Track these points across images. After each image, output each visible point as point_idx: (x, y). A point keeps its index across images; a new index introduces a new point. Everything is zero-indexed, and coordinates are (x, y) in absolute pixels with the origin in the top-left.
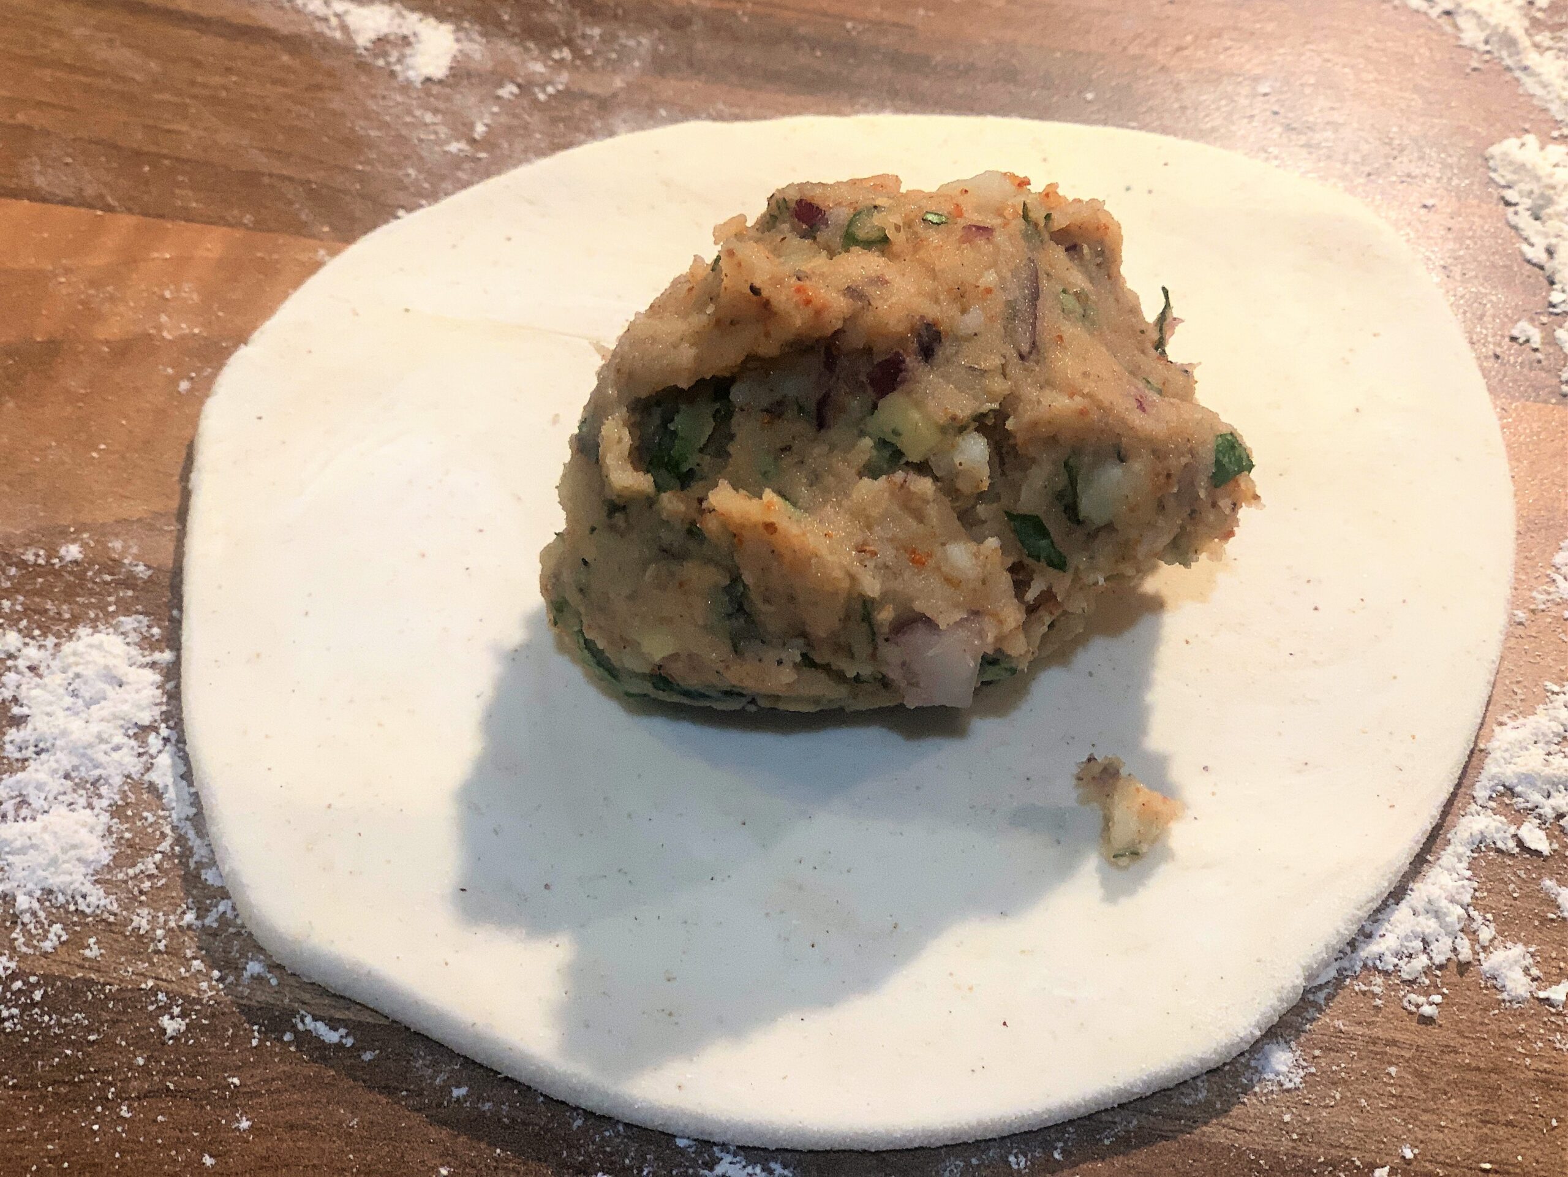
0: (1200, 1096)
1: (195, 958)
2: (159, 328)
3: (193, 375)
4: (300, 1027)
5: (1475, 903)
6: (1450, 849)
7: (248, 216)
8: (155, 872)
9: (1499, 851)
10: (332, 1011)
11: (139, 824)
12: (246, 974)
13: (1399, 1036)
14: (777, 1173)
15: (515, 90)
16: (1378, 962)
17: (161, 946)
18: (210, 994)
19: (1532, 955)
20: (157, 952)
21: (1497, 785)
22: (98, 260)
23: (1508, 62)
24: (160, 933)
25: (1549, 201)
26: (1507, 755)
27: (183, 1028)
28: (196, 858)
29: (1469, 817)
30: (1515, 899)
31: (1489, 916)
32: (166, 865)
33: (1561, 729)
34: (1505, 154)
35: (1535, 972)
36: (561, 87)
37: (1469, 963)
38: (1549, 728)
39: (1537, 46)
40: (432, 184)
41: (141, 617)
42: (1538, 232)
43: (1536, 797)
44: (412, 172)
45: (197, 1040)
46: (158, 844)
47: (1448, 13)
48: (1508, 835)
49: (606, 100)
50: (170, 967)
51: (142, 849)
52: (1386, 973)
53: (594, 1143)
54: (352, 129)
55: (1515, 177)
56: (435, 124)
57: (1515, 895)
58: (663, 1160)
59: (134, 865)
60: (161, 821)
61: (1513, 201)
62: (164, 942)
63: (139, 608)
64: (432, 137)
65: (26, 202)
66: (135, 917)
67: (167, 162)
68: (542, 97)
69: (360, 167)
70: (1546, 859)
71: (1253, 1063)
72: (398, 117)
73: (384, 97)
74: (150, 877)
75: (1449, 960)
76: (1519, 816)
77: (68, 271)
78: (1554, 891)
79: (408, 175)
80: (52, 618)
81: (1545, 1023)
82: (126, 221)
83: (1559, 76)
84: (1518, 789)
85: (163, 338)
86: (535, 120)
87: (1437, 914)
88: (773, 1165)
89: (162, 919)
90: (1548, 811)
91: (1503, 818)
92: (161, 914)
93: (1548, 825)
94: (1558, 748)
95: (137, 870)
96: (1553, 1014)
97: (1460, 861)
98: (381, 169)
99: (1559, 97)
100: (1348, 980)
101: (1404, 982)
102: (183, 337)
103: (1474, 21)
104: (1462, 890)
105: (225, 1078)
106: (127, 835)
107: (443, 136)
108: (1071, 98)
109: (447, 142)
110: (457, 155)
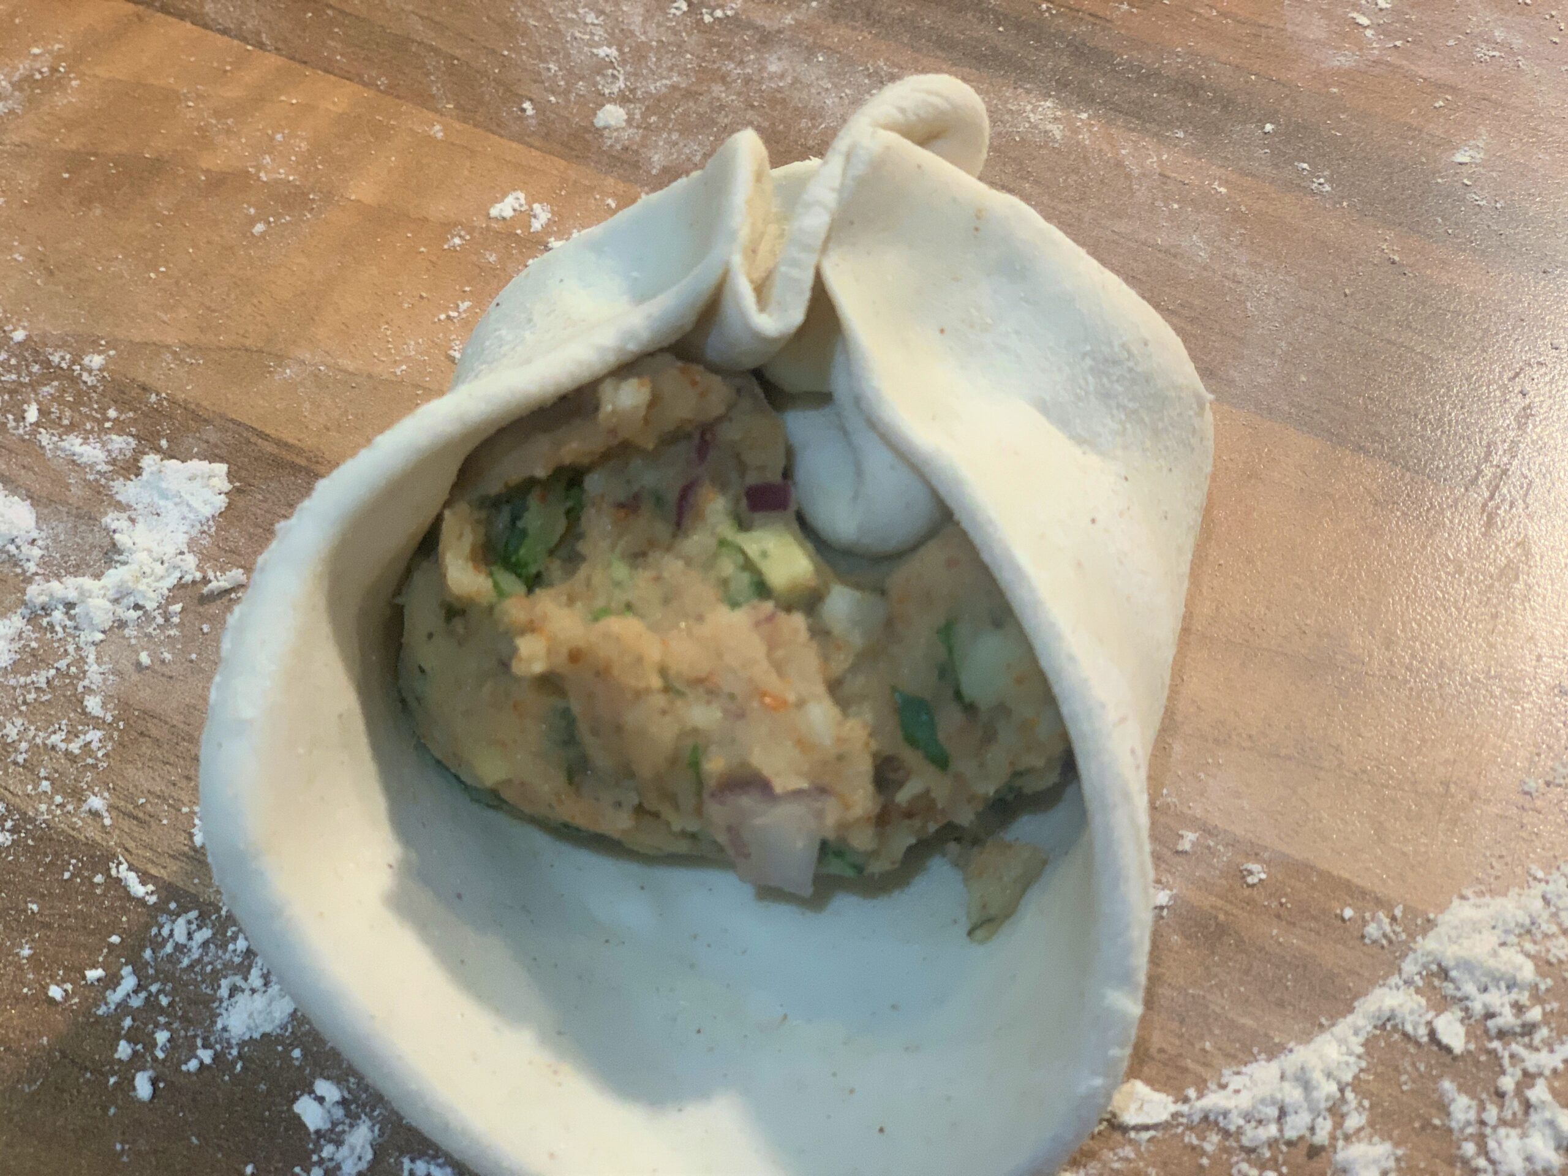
1: (46, 779)
2: (259, 168)
3: (271, 219)
4: (114, 872)
5: (1357, 1085)
6: (1350, 1018)
7: (383, 79)
8: (44, 686)
9: (1406, 1035)
10: (149, 866)
11: (49, 635)
12: (85, 807)
15: (685, 6)
16: (1221, 1118)
17: (20, 759)
18: (46, 817)
19: (1398, 1160)
20: (15, 763)
21: (1432, 962)
22: (232, 92)
24: (24, 746)
26: (1453, 933)
27: (9, 843)
28: (86, 682)
29: (1386, 990)
30: (1403, 1092)
31: (1366, 1103)
32: (56, 682)
33: (1527, 922)
36: (729, 13)
37: (1322, 1148)
38: (1514, 916)
40: (567, 83)
41: (130, 439)
43: (1470, 988)
44: (553, 67)
45: (17, 858)
46: (56, 661)
48: (1423, 1020)
49: (769, 33)
50: (21, 781)
51: (42, 661)
52: (1226, 1134)
54: (514, 15)
56: (594, 25)
57: (1405, 1088)
59: (29, 674)
60: (69, 639)
62: (24, 756)
63: (133, 430)
64: (586, 37)
65: (188, 25)
66: (9, 725)
67: (330, 12)
68: (707, 19)
69: (506, 53)
70: (1455, 1058)
72: (563, 11)
74: (38, 689)
75: (1301, 1138)
76: (1442, 1003)
77: (200, 97)
78: (1450, 1095)
79: (549, 69)
80: (53, 422)
82: (273, 60)
84: (1453, 974)
85: (259, 178)
86: (692, 40)
87: (1307, 1086)
89: (32, 733)
90: (1477, 1007)
91: (1423, 1001)
92: (32, 728)
93: (1472, 1020)
94: (1515, 940)
95: (29, 680)
97: (1356, 1033)
98: (524, 57)
100: (1181, 1128)
101: (1243, 1148)
102: (276, 181)
104: (1343, 1066)
105: (26, 903)
106: (34, 644)
107: (596, 38)
108: (1248, 126)
109: (598, 45)
110: (603, 59)
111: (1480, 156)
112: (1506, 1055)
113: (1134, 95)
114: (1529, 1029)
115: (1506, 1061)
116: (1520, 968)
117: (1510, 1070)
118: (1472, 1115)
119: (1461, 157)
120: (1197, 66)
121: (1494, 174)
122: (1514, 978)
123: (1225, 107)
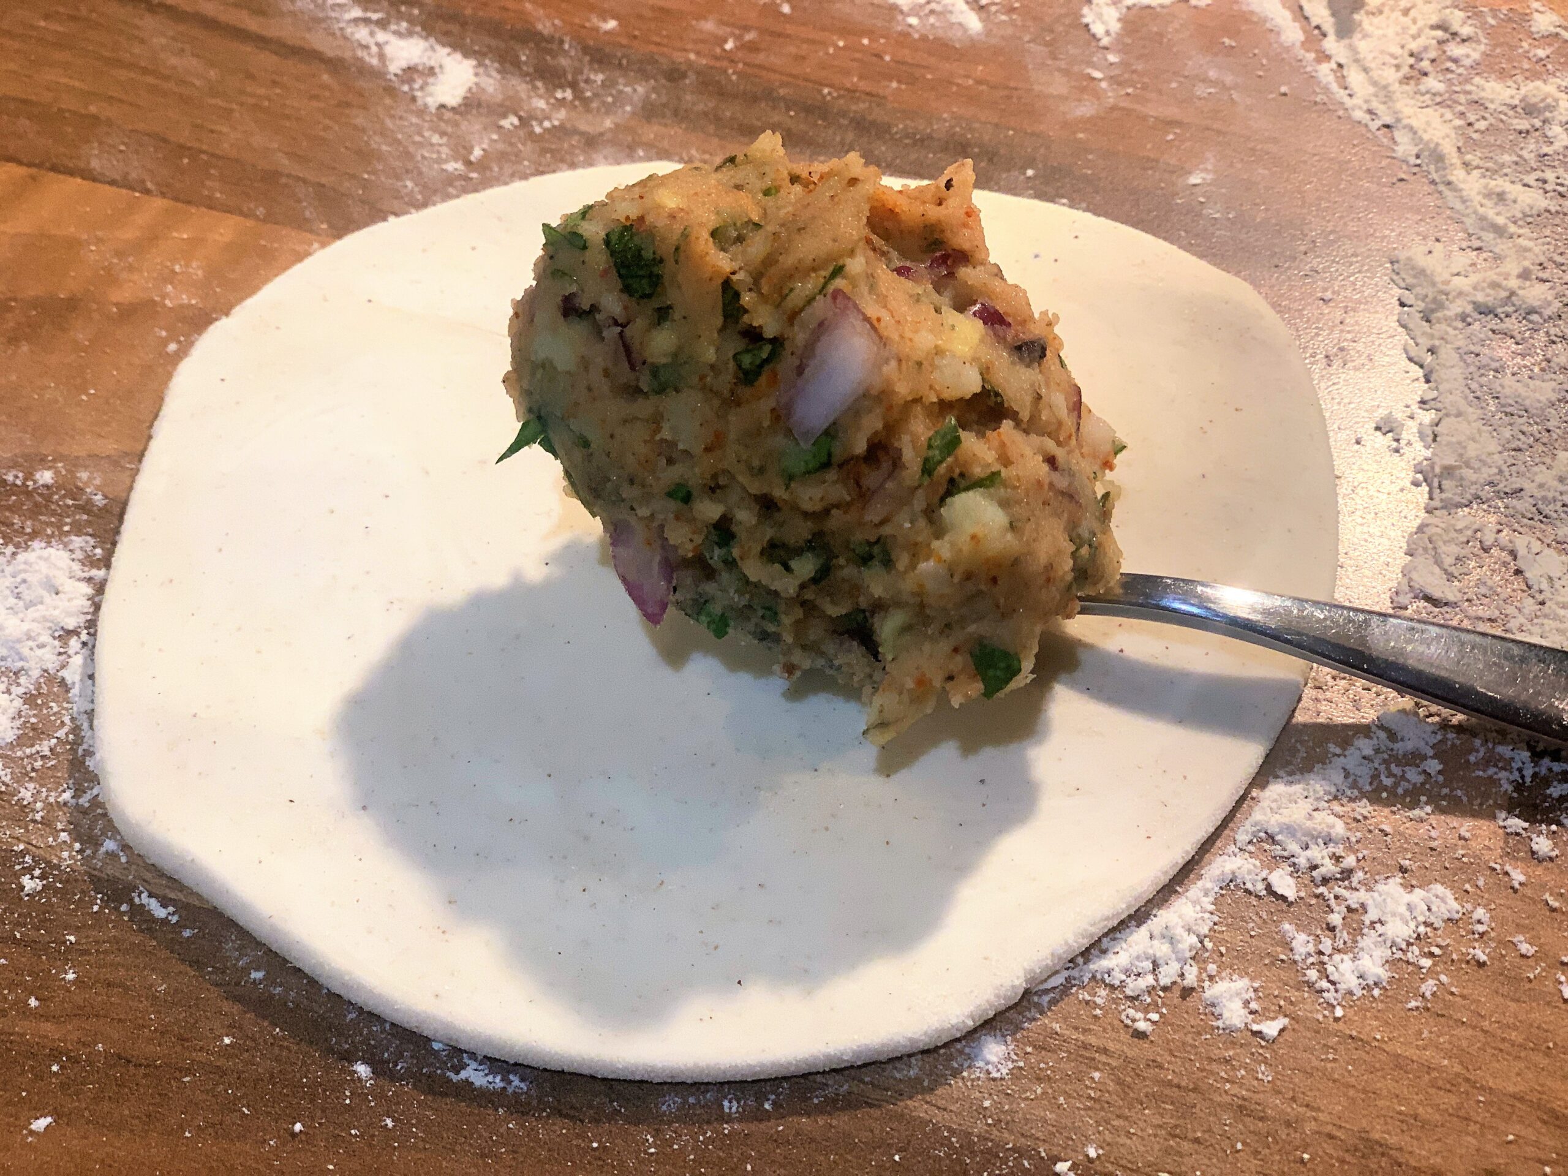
0: (911, 1072)
1: (63, 830)
2: (164, 297)
3: (182, 339)
4: (137, 900)
5: (1213, 935)
6: (1200, 884)
7: (261, 209)
8: (48, 753)
9: (1247, 891)
10: (167, 891)
11: (45, 711)
12: (103, 850)
13: (1111, 1046)
14: (514, 1084)
15: (516, 121)
16: (1106, 976)
17: (38, 817)
18: (69, 862)
19: (1256, 990)
20: (34, 821)
21: (1260, 831)
22: (128, 234)
23: (1435, 176)
24: (39, 805)
25: (1441, 306)
26: (1274, 805)
27: (39, 888)
28: (85, 746)
29: (1225, 857)
30: (1252, 937)
32: (58, 749)
33: (1333, 788)
34: (1409, 259)
35: (1254, 1006)
36: (556, 123)
37: (1193, 989)
38: (1322, 785)
39: (1466, 164)
40: (424, 197)
41: (88, 538)
42: (1424, 333)
43: (1293, 847)
44: (409, 184)
45: (49, 899)
46: (56, 732)
47: (1387, 126)
48: (1259, 878)
49: (593, 138)
50: (42, 836)
51: (43, 733)
52: (1112, 987)
53: (361, 1035)
54: (367, 143)
55: (1414, 281)
56: (440, 145)
57: (1253, 933)
58: (417, 1058)
59: (32, 746)
60: (63, 712)
61: (1408, 302)
62: (41, 813)
63: (90, 530)
64: (435, 156)
65: (79, 180)
66: (22, 790)
67: (204, 157)
68: (538, 130)
69: (366, 176)
70: (1291, 904)
71: (967, 1050)
72: (409, 136)
73: (401, 118)
74: (43, 757)
75: (1174, 983)
76: (1273, 862)
77: (100, 241)
78: (1291, 935)
79: (405, 186)
80: (16, 531)
81: (1253, 1054)
82: (158, 203)
83: (1479, 193)
84: (1279, 838)
85: (165, 305)
86: (527, 149)
87: (1172, 941)
88: (511, 1077)
89: (44, 795)
90: (1302, 861)
91: (1258, 863)
92: (44, 790)
93: (1299, 874)
94: (1326, 805)
95: (34, 750)
96: (1262, 1047)
97: (1206, 895)
98: (383, 179)
99: (1475, 212)
100: (1075, 989)
101: (1127, 997)
102: (181, 306)
103: (1410, 135)
104: (1200, 922)
105: (64, 935)
106: (33, 720)
107: (444, 156)
108: (1012, 173)
109: (446, 161)
110: (452, 173)
111: (1209, 177)
112: (1332, 896)
113: (913, 156)
114: (1347, 874)
115: (1332, 902)
116: (1333, 827)
117: (1336, 908)
118: (1311, 948)
119: (1194, 179)
120: (962, 127)
121: (1224, 190)
122: (1329, 834)
123: (990, 160)
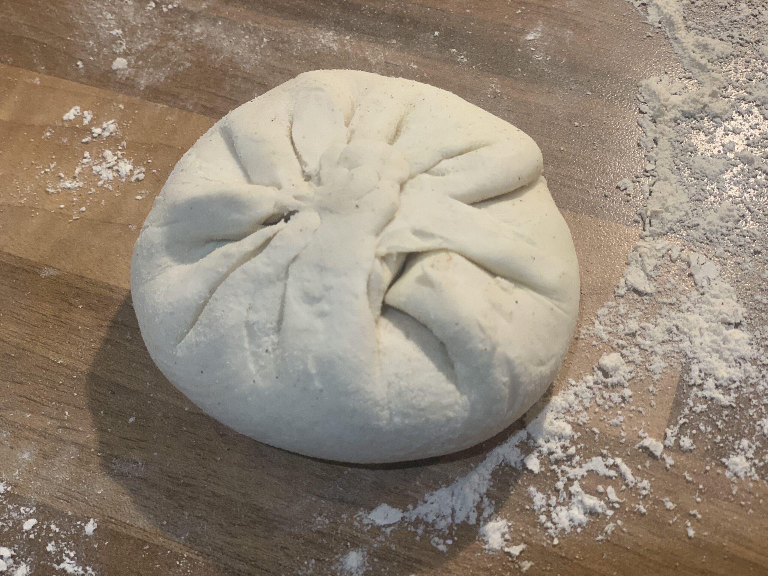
0: (309, 572)
5: (489, 494)
6: (484, 463)
7: (11, 58)
9: (511, 468)
13: (423, 558)
14: (89, 572)
15: (153, 5)
16: (425, 517)
19: (509, 527)
23: (668, 34)
25: (662, 114)
30: (510, 495)
31: (493, 502)
33: (568, 406)
34: (647, 85)
35: (507, 536)
36: (175, 6)
37: (473, 526)
38: (561, 404)
39: (688, 27)
40: (98, 50)
42: (651, 130)
43: (541, 441)
44: (91, 43)
47: (644, 4)
48: (519, 460)
49: (195, 13)
52: (426, 524)
53: (10, 541)
54: (72, 19)
55: (649, 98)
56: (111, 19)
58: (38, 556)
61: (645, 111)
64: (107, 26)
68: (165, 10)
69: (69, 38)
70: (535, 475)
71: (341, 559)
72: (95, 15)
73: (92, 4)
75: (463, 522)
76: (528, 450)
78: (533, 494)
79: (89, 44)
81: (503, 565)
83: (693, 45)
86: (157, 21)
88: (88, 568)
90: (545, 450)
91: (519, 451)
93: (543, 457)
94: (563, 416)
96: (509, 561)
97: (488, 470)
98: (78, 40)
99: (689, 56)
100: (406, 524)
101: (435, 530)
103: (657, 10)
104: (482, 486)
107: (112, 26)
108: (427, 34)
109: (113, 29)
110: (115, 36)
111: (538, 35)
112: (559, 471)
113: (371, 25)
114: (570, 458)
115: (559, 475)
116: (564, 429)
117: (561, 479)
118: (544, 502)
119: (530, 37)
120: (401, 7)
121: (546, 44)
122: (562, 434)
123: (415, 26)
